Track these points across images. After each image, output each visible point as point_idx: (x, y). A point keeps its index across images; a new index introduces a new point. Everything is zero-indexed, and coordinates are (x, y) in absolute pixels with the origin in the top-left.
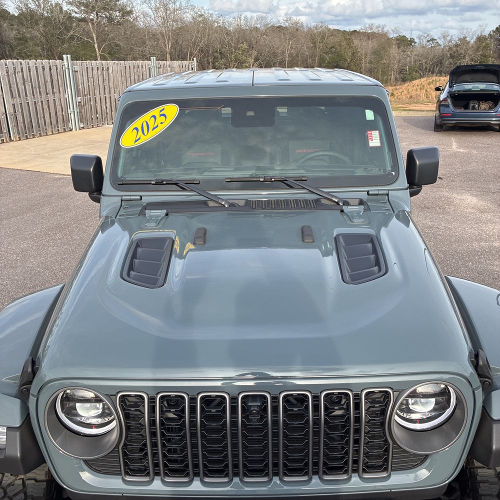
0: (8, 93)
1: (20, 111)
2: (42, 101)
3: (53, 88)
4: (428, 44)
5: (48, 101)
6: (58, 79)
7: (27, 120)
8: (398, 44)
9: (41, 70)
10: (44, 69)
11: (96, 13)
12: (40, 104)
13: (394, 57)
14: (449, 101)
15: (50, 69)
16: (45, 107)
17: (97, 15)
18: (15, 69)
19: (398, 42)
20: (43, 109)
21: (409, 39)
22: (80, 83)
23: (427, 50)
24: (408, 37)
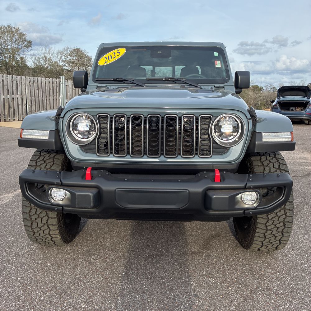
0: (29, 94)
1: (34, 104)
2: (46, 100)
3: (53, 94)
4: (271, 90)
5: (50, 100)
6: (56, 89)
7: (38, 109)
8: (253, 89)
9: (48, 83)
10: (49, 83)
11: (78, 67)
12: (45, 101)
13: (251, 97)
14: (278, 105)
15: (53, 83)
16: (48, 103)
17: (78, 68)
18: (34, 81)
19: (253, 88)
20: (47, 104)
21: (260, 87)
22: (68, 92)
23: (271, 93)
24: (259, 86)
